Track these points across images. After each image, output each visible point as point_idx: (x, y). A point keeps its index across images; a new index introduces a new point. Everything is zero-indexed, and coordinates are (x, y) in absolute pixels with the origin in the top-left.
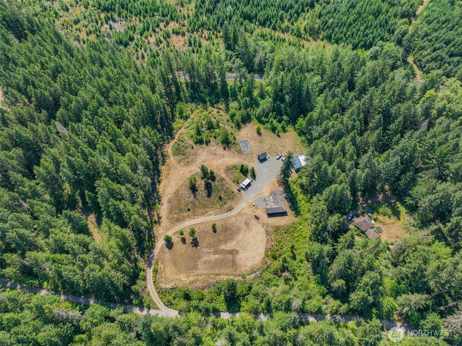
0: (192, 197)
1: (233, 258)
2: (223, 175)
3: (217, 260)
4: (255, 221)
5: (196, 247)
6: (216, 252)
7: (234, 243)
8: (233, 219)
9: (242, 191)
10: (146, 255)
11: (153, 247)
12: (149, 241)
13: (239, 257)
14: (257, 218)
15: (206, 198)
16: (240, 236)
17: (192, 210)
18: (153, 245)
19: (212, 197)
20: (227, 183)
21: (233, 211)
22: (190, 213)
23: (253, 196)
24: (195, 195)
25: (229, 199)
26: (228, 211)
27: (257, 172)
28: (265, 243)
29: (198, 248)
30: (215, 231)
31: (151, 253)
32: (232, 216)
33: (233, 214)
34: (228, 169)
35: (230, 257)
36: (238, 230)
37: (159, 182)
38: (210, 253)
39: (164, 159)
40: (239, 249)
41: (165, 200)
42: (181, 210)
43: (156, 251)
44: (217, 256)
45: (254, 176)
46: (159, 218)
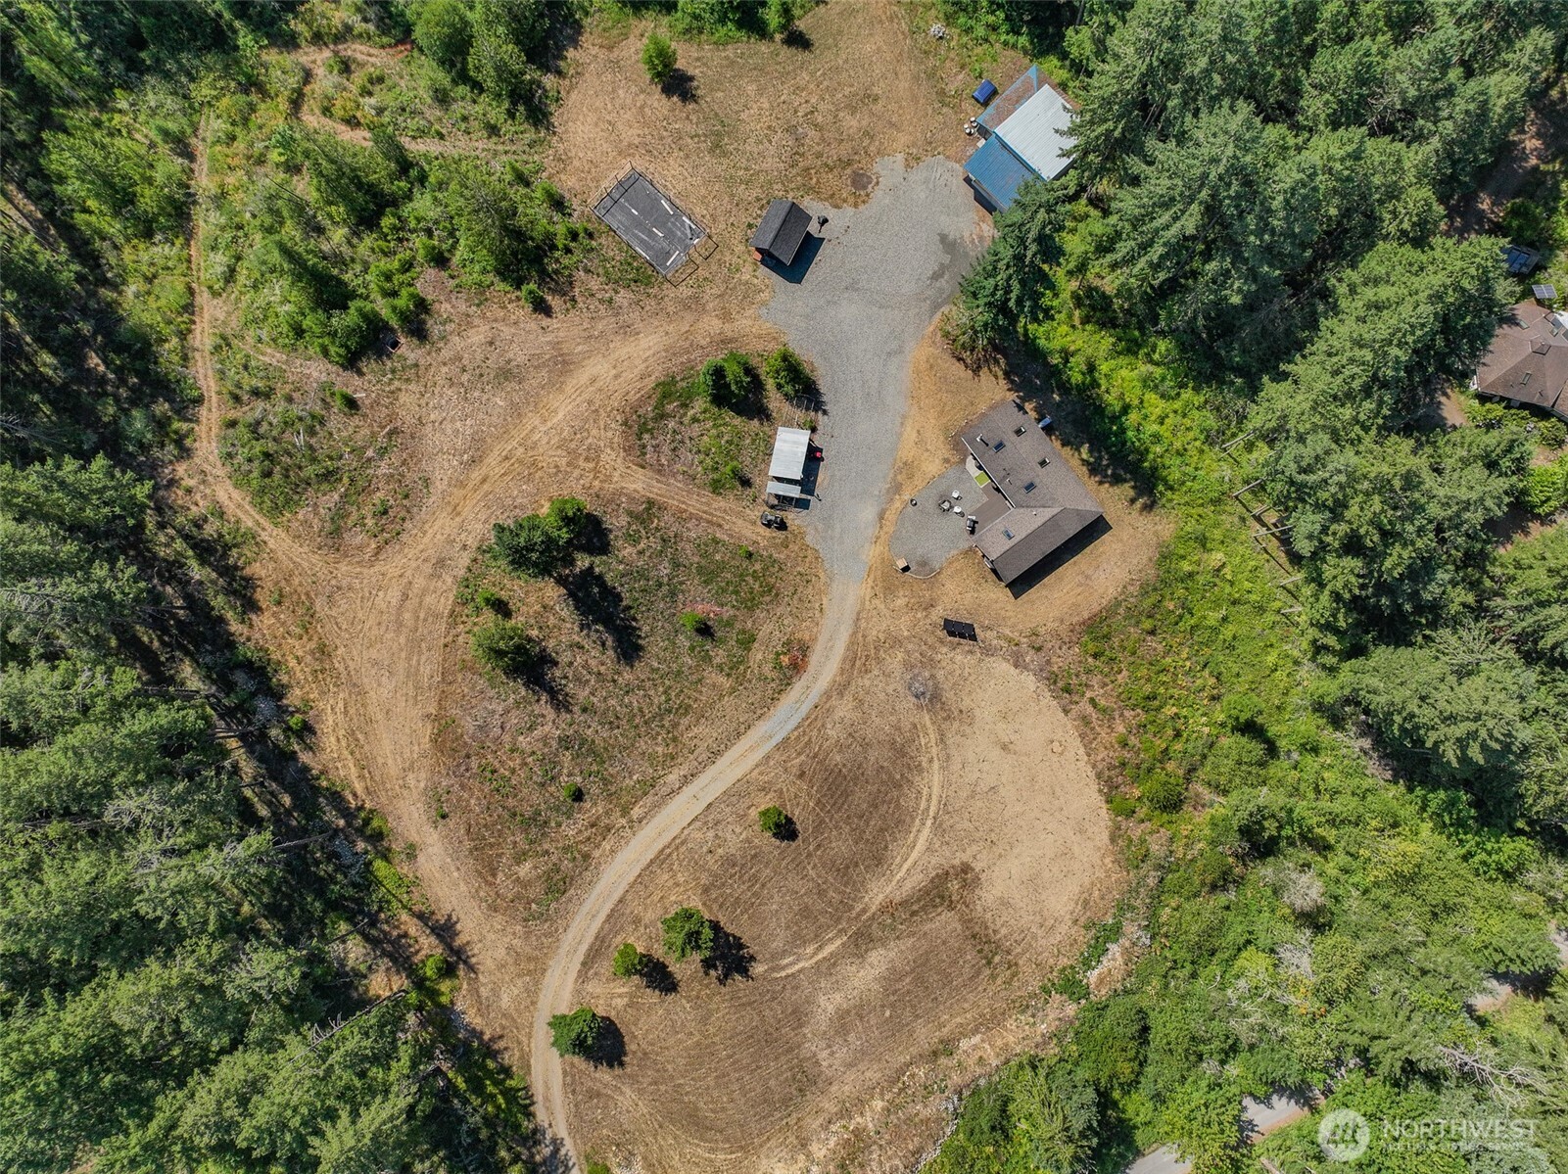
0: (547, 710)
1: (967, 922)
2: (638, 483)
3: (893, 977)
4: (957, 658)
5: (744, 972)
6: (862, 941)
7: (922, 835)
8: (843, 710)
9: (792, 517)
11: (520, 1102)
12: (477, 1086)
13: (988, 895)
14: (959, 631)
15: (627, 676)
16: (932, 784)
17: (594, 789)
18: (510, 1095)
19: (655, 646)
20: (682, 517)
21: (814, 659)
22: (593, 808)
23: (868, 513)
24: (553, 693)
25: (750, 604)
26: (786, 683)
27: (808, 355)
28: (1076, 747)
29: (758, 969)
30: (785, 830)
31: (530, 1138)
32: (827, 695)
33: (823, 682)
34: (643, 429)
35: (945, 923)
36: (901, 752)
37: (306, 730)
38: (832, 961)
39: (228, 571)
40: (966, 857)
42: (535, 823)
44: (879, 961)
45: (806, 392)
46: (444, 931)
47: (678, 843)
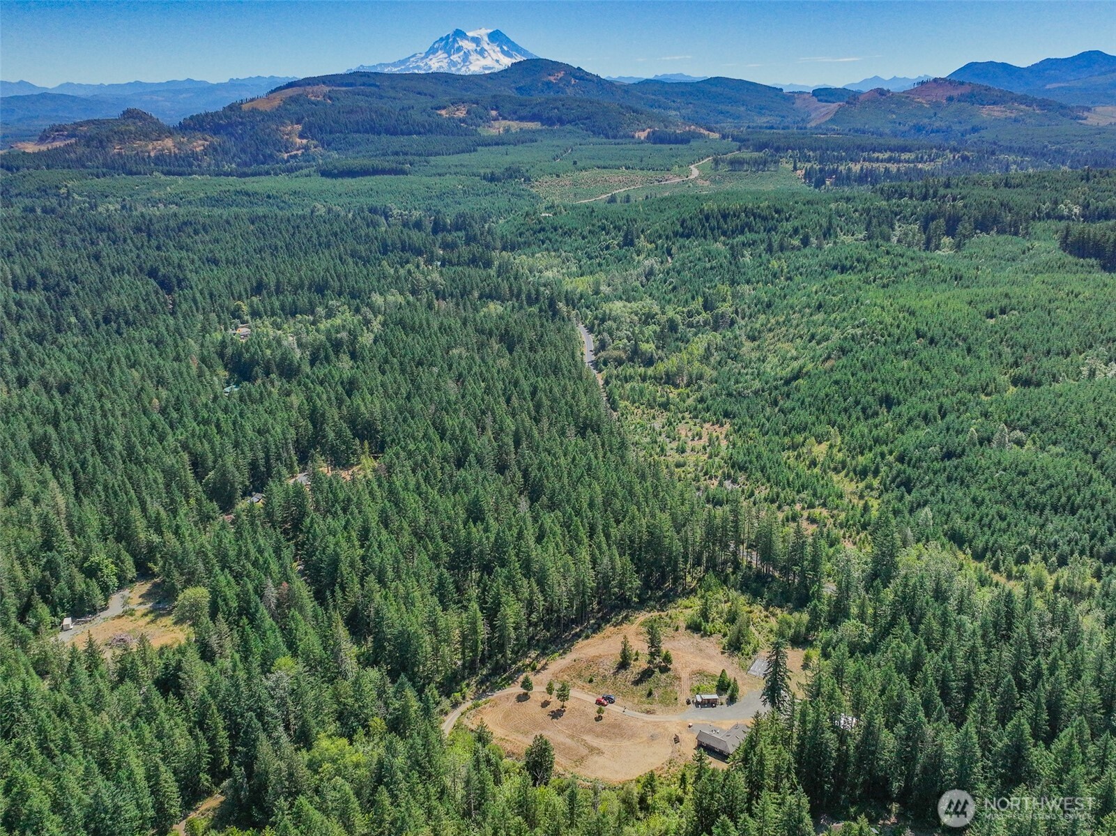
0: (612, 671)
1: (587, 756)
2: (684, 675)
4: (668, 742)
5: (553, 718)
6: (572, 737)
7: (609, 743)
8: (640, 724)
9: (692, 706)
10: (484, 687)
11: (501, 688)
12: (503, 680)
13: (596, 758)
14: (677, 740)
15: (628, 684)
16: (626, 743)
17: (593, 684)
18: (503, 686)
19: (640, 687)
20: (679, 685)
21: (652, 716)
22: (588, 685)
23: (702, 718)
24: (617, 672)
25: (662, 702)
26: (642, 712)
27: (739, 695)
29: (555, 720)
30: (598, 719)
31: (492, 690)
32: (642, 720)
33: (646, 719)
34: (700, 674)
35: (584, 751)
36: (632, 736)
37: (587, 637)
38: (563, 732)
39: (622, 622)
40: (606, 753)
41: (569, 657)
42: (580, 676)
43: (498, 694)
44: (568, 741)
45: (732, 700)
46: (544, 668)
47: (585, 701)
